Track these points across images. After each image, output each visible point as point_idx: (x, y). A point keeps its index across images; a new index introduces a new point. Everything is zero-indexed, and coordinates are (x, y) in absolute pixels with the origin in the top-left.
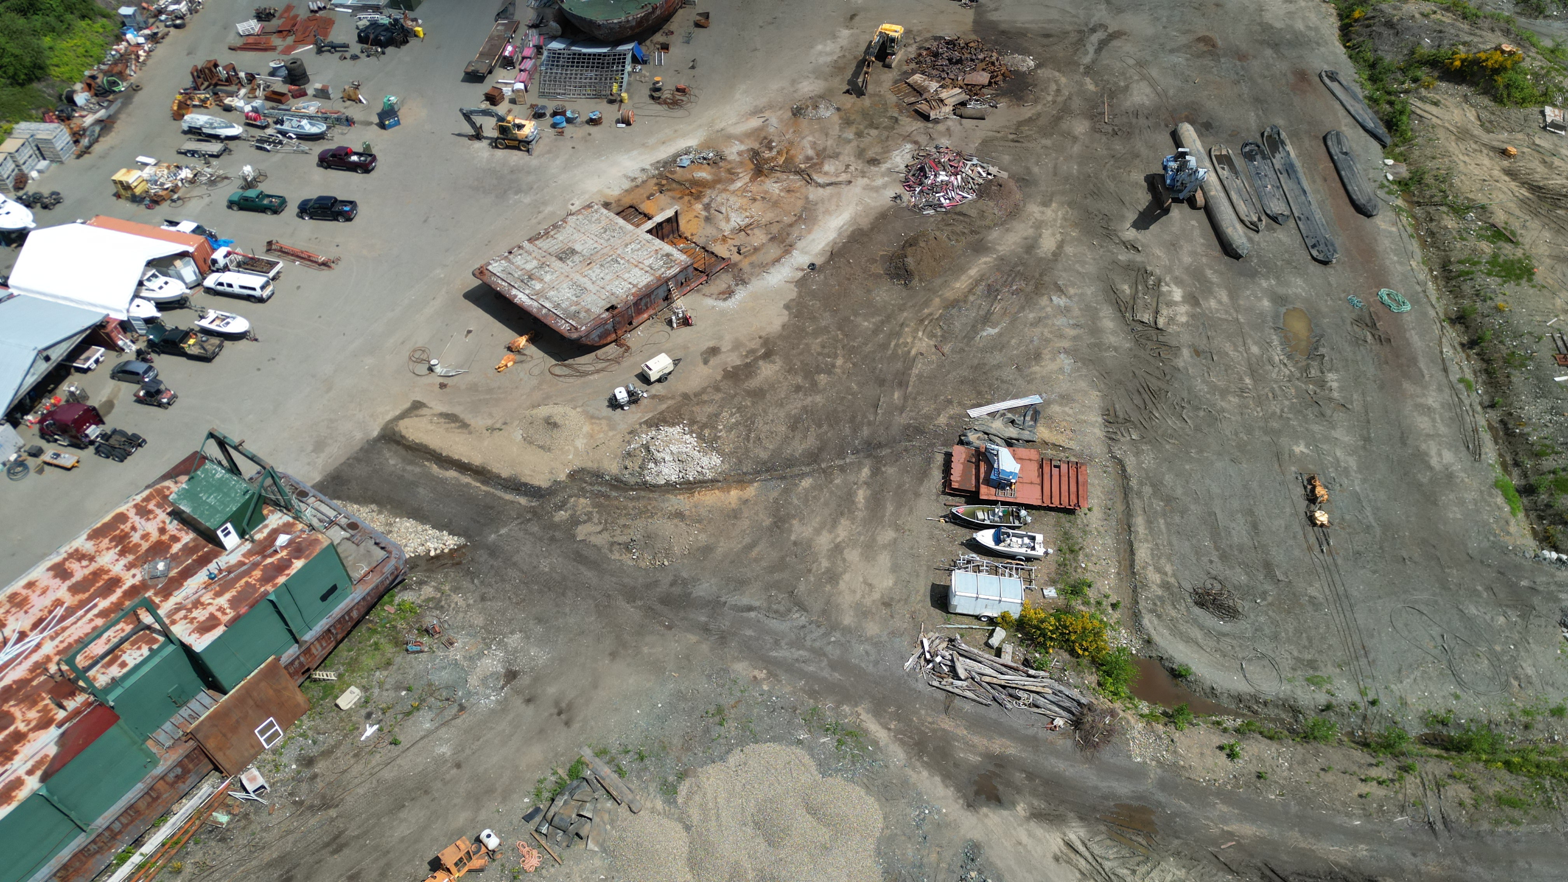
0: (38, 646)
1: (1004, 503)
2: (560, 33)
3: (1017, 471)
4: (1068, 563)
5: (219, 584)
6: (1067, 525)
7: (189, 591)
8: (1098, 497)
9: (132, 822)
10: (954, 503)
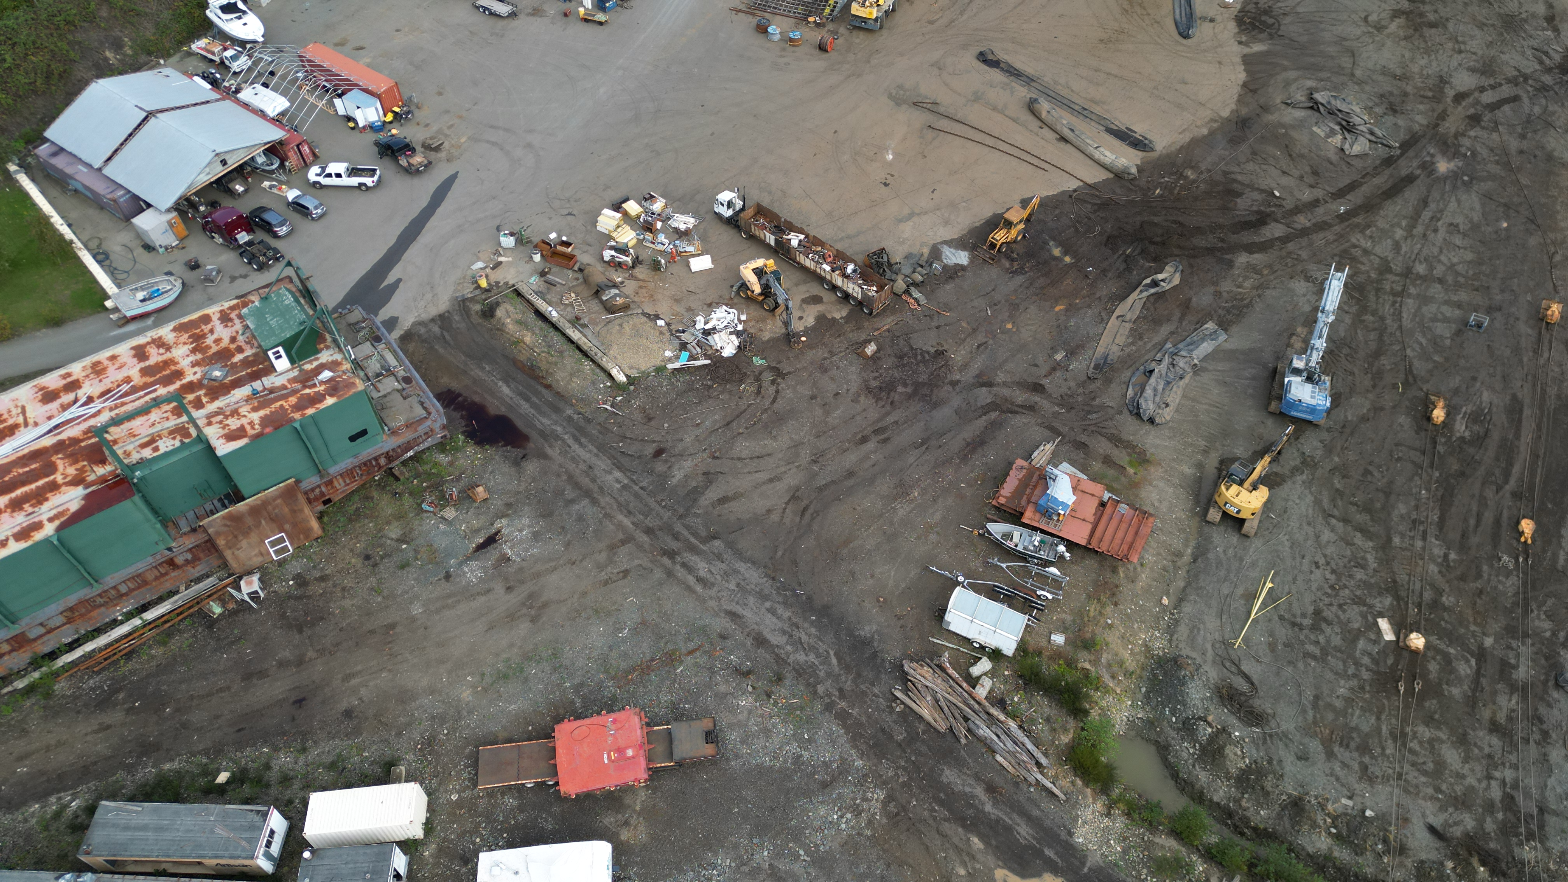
0: (99, 412)
1: (1043, 532)
3: (1070, 503)
4: (1092, 614)
5: (259, 400)
6: (1108, 574)
7: (233, 400)
8: (1159, 554)
9: (138, 588)
10: (995, 518)
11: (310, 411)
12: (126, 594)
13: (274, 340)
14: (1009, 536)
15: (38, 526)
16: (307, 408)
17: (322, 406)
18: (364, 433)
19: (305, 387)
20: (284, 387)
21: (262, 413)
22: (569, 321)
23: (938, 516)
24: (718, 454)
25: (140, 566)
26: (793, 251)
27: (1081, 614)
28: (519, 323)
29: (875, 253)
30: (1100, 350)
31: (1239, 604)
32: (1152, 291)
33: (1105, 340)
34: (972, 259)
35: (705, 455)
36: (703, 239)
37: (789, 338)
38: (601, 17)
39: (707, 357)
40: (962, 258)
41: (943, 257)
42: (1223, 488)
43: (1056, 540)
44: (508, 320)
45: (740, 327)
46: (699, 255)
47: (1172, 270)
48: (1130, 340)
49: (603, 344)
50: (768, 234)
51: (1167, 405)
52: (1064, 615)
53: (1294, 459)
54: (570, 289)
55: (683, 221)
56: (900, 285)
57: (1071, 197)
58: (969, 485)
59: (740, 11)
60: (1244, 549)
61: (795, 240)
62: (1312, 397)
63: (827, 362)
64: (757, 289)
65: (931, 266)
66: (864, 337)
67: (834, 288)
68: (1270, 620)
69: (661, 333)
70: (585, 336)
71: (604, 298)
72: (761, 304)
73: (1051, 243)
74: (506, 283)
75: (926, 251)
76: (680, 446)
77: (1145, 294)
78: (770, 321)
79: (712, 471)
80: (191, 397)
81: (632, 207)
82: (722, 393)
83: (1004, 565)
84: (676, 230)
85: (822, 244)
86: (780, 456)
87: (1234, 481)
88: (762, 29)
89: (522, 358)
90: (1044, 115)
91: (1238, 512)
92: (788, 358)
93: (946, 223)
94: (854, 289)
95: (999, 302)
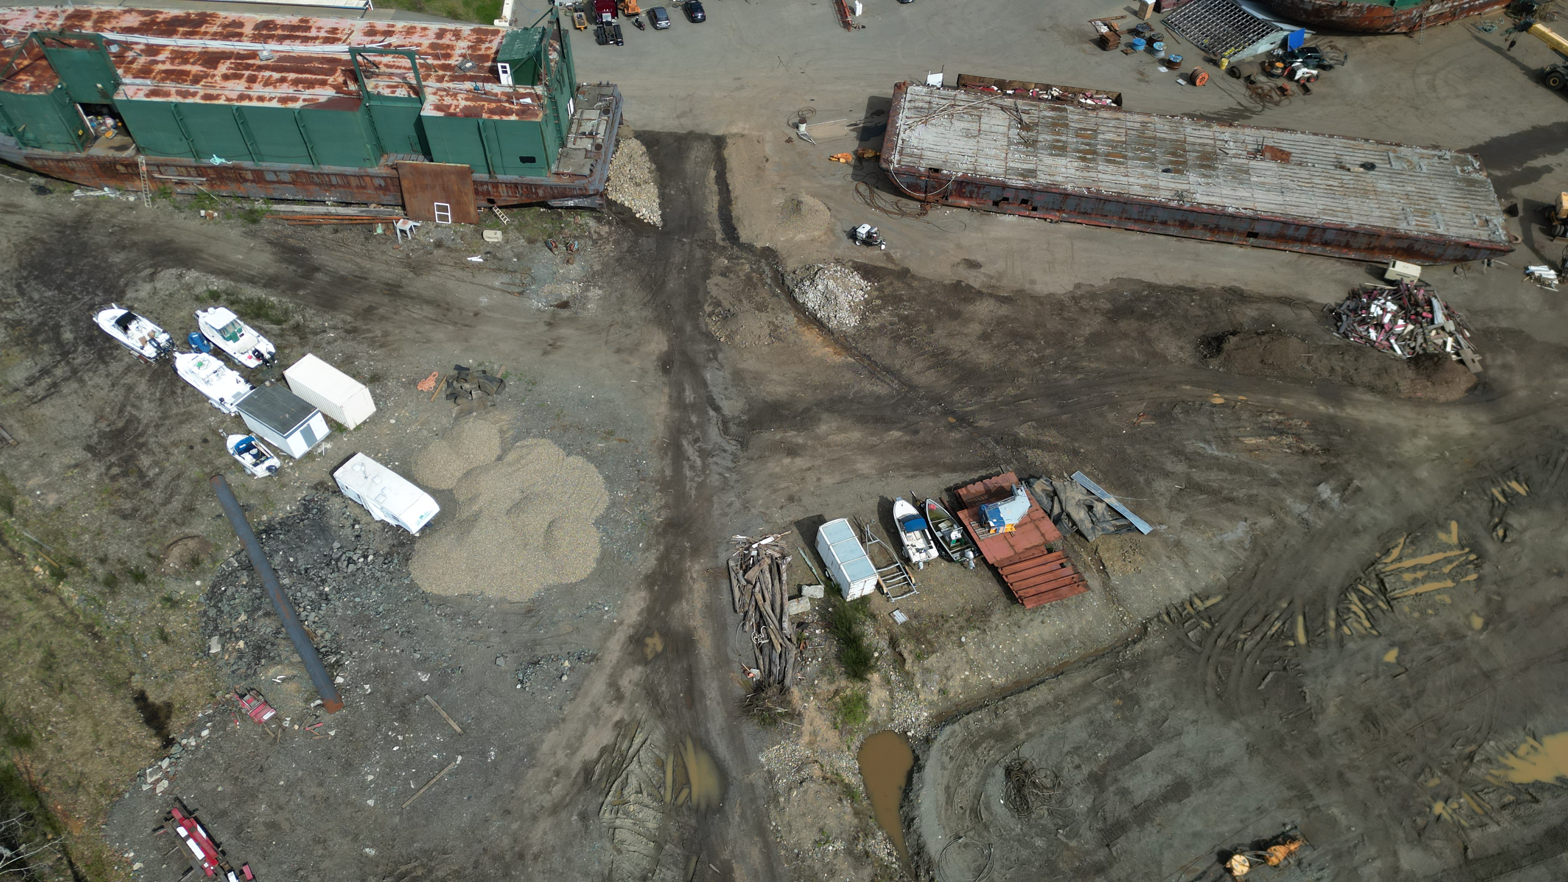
3: (1009, 524)
4: (953, 623)
5: (475, 95)
7: (461, 87)
9: (344, 187)
11: (496, 117)
12: (334, 186)
13: (507, 57)
15: (294, 99)
16: (495, 114)
17: (505, 118)
18: (532, 160)
19: (507, 101)
20: (496, 95)
21: (468, 103)
25: (349, 170)
27: (942, 615)
52: (925, 607)
80: (441, 73)
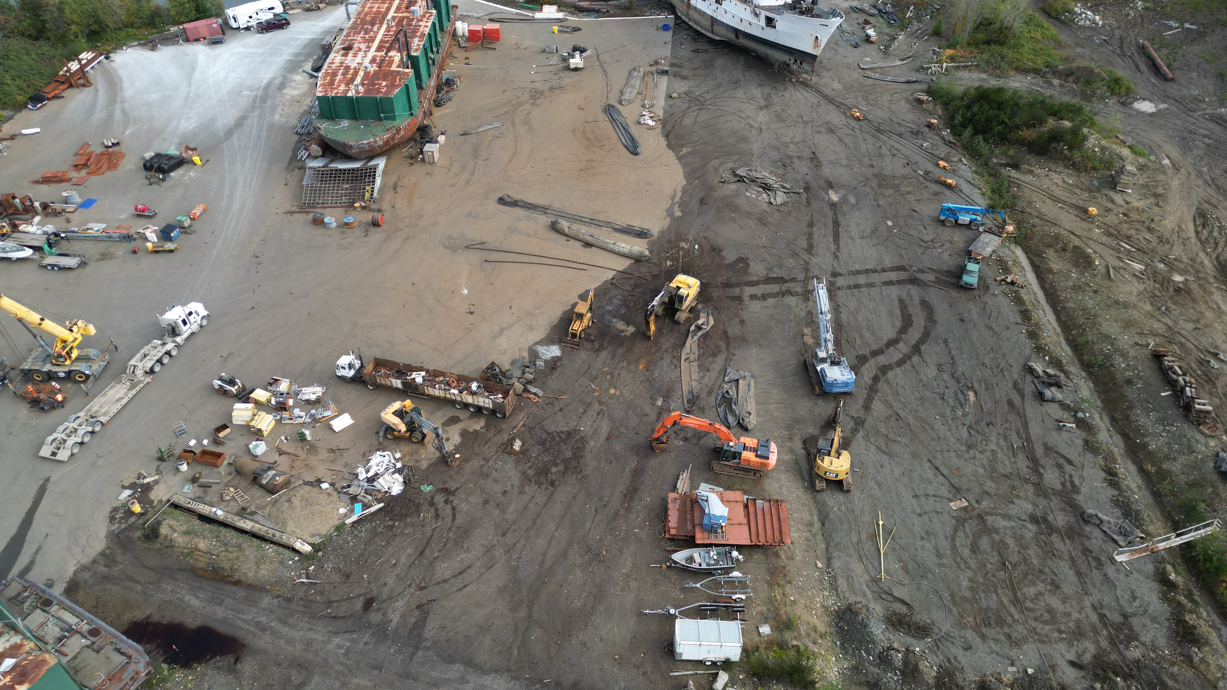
1: (717, 545)
2: (320, 154)
3: (726, 515)
4: (778, 598)
6: (774, 560)
8: (799, 529)
10: (673, 548)
14: (691, 559)
22: (237, 514)
23: (629, 564)
24: (423, 584)
26: (420, 387)
27: (771, 601)
28: (187, 533)
29: (488, 368)
30: (685, 388)
31: (868, 546)
32: (700, 334)
33: (685, 379)
34: (563, 350)
35: (412, 590)
36: (336, 401)
37: (445, 460)
38: (169, 246)
39: (379, 501)
40: (555, 351)
41: (541, 355)
42: (819, 461)
43: (727, 549)
44: (175, 535)
45: (399, 465)
46: (336, 416)
47: (705, 315)
48: (702, 374)
49: (276, 524)
50: (393, 381)
51: (750, 414)
52: (760, 608)
53: (849, 423)
54: (227, 485)
55: (312, 392)
56: (519, 387)
57: (612, 283)
58: (641, 528)
59: (294, 212)
60: (851, 502)
61: (418, 378)
62: (843, 375)
63: (485, 469)
64: (403, 428)
65: (535, 364)
66: (505, 437)
67: (466, 406)
68: (894, 549)
69: (329, 495)
70: (257, 522)
71: (264, 482)
72: (409, 440)
73: (614, 320)
74: (160, 501)
75: (525, 354)
76: (386, 590)
77: (696, 338)
78: (422, 451)
79: (425, 602)
81: (260, 394)
82: (405, 527)
83: (698, 585)
84: (308, 402)
85: (443, 374)
86: (479, 564)
87: (824, 454)
88: (318, 222)
89: (201, 565)
90: (567, 230)
91: (836, 476)
92: (451, 477)
93: (531, 328)
94: (485, 402)
95: (597, 376)
